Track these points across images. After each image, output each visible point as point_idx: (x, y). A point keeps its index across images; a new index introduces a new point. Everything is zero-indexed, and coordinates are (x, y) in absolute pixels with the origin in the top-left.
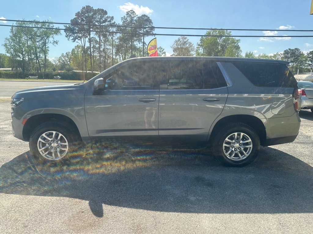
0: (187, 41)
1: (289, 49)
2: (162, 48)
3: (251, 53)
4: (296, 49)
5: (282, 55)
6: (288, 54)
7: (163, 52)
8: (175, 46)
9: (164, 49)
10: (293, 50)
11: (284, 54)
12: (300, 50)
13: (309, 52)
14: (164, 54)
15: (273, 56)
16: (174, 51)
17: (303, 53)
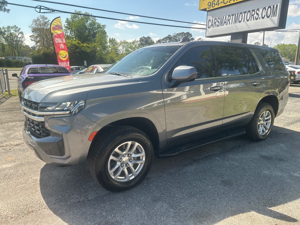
0: (48, 22)
1: (144, 37)
2: (17, 28)
3: (114, 38)
4: (149, 37)
5: (138, 42)
6: (143, 41)
7: (20, 31)
8: (34, 26)
9: (20, 29)
10: (146, 38)
11: (140, 41)
12: (151, 38)
13: (157, 41)
14: (21, 34)
15: (132, 43)
16: (33, 32)
17: (154, 41)
